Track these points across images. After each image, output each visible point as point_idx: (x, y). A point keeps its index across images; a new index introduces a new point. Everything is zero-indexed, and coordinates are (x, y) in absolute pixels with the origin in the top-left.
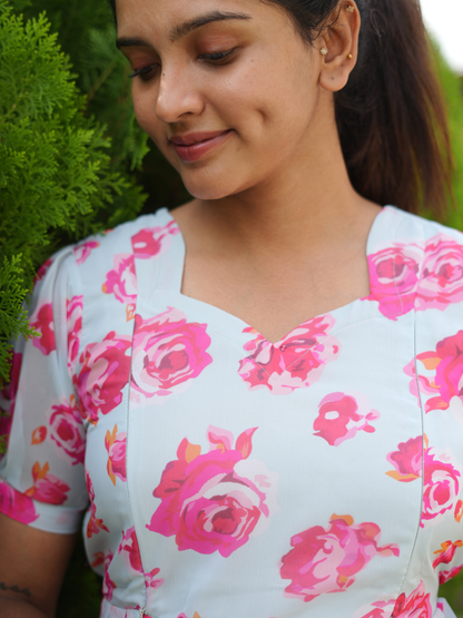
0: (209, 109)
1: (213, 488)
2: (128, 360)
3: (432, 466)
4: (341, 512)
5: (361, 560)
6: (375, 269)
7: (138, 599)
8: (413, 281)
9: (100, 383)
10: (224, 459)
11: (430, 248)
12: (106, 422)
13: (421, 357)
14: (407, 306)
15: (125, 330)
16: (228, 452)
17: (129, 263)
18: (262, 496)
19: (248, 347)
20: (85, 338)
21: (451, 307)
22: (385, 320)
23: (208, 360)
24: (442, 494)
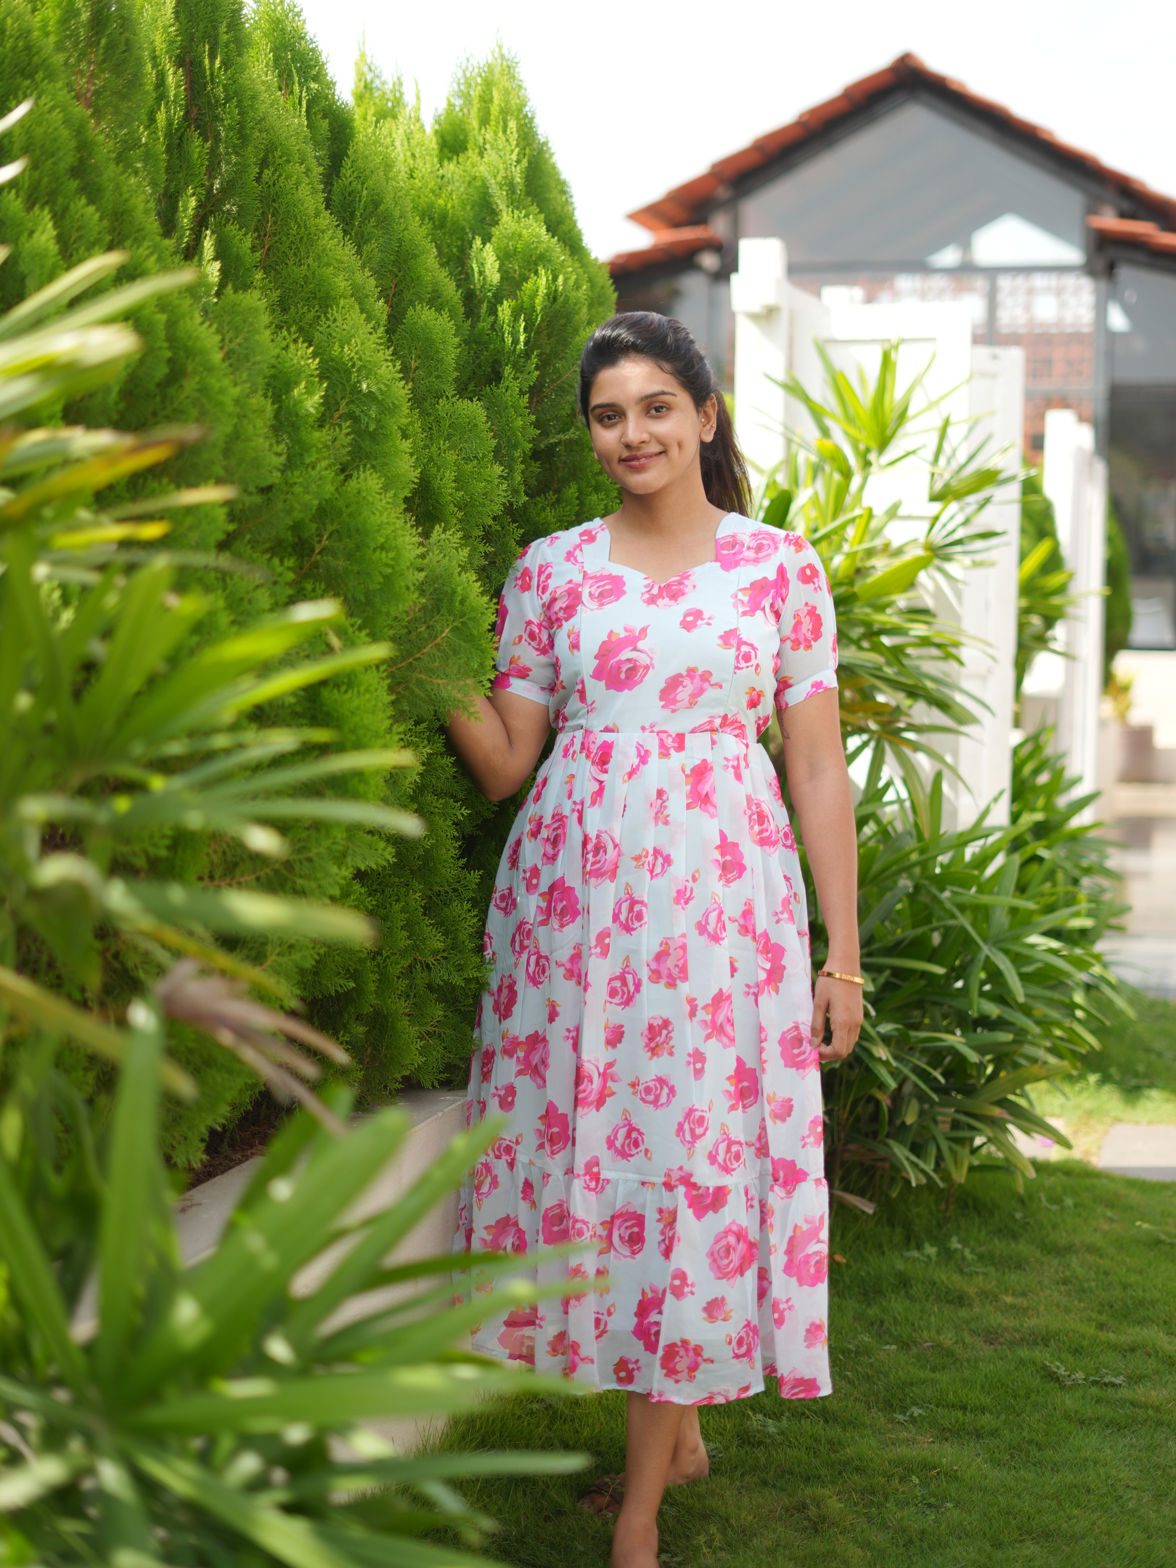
0: (653, 440)
1: (626, 654)
2: (580, 593)
3: (741, 643)
4: (692, 666)
5: (701, 691)
6: (719, 546)
7: (582, 722)
8: (741, 552)
9: (564, 606)
10: (632, 640)
11: (754, 535)
12: (567, 626)
13: (741, 590)
14: (736, 564)
15: (578, 578)
16: (635, 637)
17: (579, 546)
18: (651, 659)
19: (646, 586)
20: (553, 584)
21: (761, 565)
22: (723, 572)
23: (624, 592)
24: (747, 658)
